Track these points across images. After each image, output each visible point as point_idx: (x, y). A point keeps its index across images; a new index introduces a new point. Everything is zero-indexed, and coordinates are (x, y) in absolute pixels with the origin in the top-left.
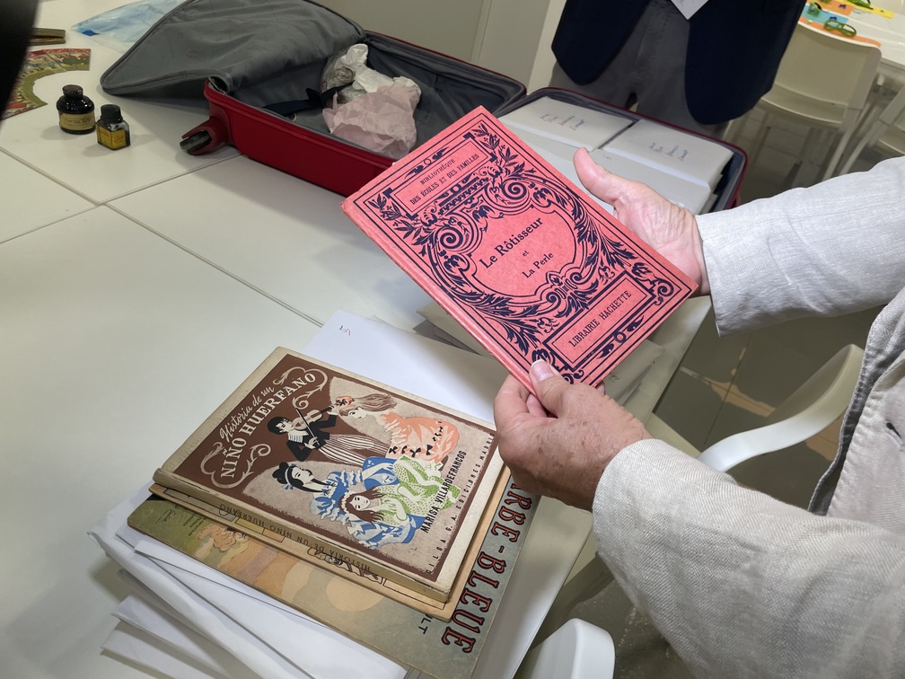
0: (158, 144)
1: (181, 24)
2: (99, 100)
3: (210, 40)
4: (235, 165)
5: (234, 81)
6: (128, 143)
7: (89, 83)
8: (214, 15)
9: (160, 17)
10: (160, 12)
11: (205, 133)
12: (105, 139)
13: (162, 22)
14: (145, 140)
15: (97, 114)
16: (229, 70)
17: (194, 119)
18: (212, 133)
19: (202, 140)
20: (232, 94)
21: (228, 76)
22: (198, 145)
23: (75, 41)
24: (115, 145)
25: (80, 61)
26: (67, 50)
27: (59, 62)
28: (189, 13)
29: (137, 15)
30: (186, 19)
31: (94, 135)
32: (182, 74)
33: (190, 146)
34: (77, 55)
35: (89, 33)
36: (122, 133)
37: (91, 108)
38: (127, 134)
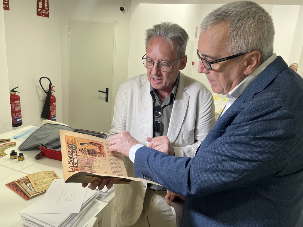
0: (30, 158)
1: (36, 134)
2: (18, 152)
3: (41, 137)
4: (46, 160)
5: (46, 145)
6: (24, 159)
7: (16, 149)
8: (43, 131)
9: (31, 133)
11: (40, 155)
12: (20, 159)
14: (27, 158)
16: (44, 143)
17: (37, 153)
18: (41, 155)
19: (39, 156)
20: (45, 147)
21: (44, 144)
22: (38, 158)
23: (13, 141)
24: (21, 160)
25: (14, 144)
26: (11, 143)
27: (9, 146)
28: (37, 132)
29: (26, 133)
30: (37, 133)
31: (17, 159)
32: (35, 145)
33: (36, 158)
34: (13, 143)
35: (16, 138)
36: (23, 158)
37: (17, 154)
38: (24, 158)
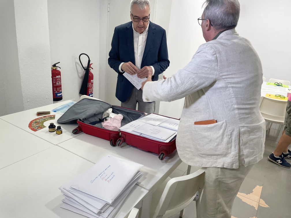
0: (68, 132)
1: (74, 109)
2: (57, 125)
3: (79, 111)
4: (83, 135)
5: (83, 119)
6: (62, 133)
7: (55, 122)
8: (80, 106)
9: (70, 107)
10: (70, 106)
11: (77, 129)
12: (58, 133)
13: (70, 108)
14: (65, 132)
15: (56, 128)
16: (82, 117)
17: (75, 127)
18: (78, 129)
19: (76, 131)
20: (83, 122)
22: (76, 132)
23: (52, 113)
25: (53, 117)
26: (50, 115)
27: (49, 118)
28: (75, 106)
29: (65, 107)
30: (75, 107)
31: (55, 132)
32: (73, 119)
33: (74, 132)
35: (55, 111)
36: (61, 131)
37: (55, 126)
